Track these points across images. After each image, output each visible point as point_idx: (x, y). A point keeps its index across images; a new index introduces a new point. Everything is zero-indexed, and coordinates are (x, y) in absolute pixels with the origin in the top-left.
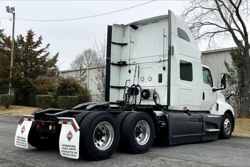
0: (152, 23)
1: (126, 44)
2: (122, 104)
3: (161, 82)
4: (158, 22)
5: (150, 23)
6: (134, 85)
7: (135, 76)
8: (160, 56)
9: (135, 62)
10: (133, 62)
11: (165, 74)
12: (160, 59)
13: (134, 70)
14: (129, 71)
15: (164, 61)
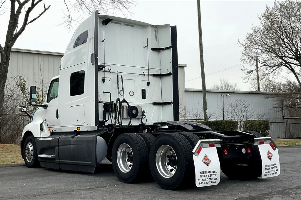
3: (145, 98)
4: (133, 26)
5: (122, 24)
6: (118, 100)
7: (118, 88)
8: (143, 68)
10: (109, 69)
11: (149, 89)
12: (143, 72)
13: (110, 79)
14: (103, 79)
15: (148, 75)
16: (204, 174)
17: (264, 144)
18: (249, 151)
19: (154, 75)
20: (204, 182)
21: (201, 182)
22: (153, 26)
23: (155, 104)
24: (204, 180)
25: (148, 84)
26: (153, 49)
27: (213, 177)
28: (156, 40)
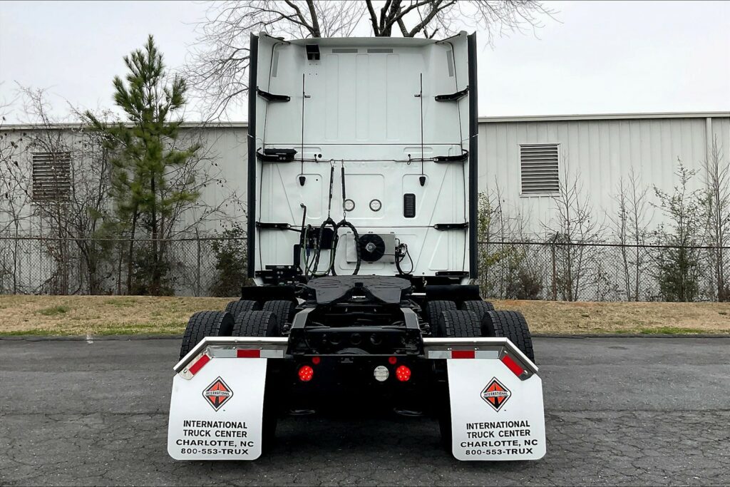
0: (369, 51)
1: (284, 99)
2: (280, 275)
3: (413, 216)
4: (391, 51)
5: (362, 51)
6: (330, 221)
7: (331, 196)
8: (408, 146)
9: (320, 156)
10: (315, 155)
11: (425, 194)
12: (409, 155)
13: (318, 177)
14: (300, 178)
15: (422, 160)
16: (200, 429)
17: (474, 357)
18: (404, 374)
19: (441, 160)
20: (200, 448)
21: (186, 447)
22: (438, 41)
23: (441, 227)
24: (200, 442)
25: (422, 181)
26: (441, 99)
27: (237, 440)
28: (451, 75)
